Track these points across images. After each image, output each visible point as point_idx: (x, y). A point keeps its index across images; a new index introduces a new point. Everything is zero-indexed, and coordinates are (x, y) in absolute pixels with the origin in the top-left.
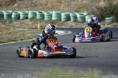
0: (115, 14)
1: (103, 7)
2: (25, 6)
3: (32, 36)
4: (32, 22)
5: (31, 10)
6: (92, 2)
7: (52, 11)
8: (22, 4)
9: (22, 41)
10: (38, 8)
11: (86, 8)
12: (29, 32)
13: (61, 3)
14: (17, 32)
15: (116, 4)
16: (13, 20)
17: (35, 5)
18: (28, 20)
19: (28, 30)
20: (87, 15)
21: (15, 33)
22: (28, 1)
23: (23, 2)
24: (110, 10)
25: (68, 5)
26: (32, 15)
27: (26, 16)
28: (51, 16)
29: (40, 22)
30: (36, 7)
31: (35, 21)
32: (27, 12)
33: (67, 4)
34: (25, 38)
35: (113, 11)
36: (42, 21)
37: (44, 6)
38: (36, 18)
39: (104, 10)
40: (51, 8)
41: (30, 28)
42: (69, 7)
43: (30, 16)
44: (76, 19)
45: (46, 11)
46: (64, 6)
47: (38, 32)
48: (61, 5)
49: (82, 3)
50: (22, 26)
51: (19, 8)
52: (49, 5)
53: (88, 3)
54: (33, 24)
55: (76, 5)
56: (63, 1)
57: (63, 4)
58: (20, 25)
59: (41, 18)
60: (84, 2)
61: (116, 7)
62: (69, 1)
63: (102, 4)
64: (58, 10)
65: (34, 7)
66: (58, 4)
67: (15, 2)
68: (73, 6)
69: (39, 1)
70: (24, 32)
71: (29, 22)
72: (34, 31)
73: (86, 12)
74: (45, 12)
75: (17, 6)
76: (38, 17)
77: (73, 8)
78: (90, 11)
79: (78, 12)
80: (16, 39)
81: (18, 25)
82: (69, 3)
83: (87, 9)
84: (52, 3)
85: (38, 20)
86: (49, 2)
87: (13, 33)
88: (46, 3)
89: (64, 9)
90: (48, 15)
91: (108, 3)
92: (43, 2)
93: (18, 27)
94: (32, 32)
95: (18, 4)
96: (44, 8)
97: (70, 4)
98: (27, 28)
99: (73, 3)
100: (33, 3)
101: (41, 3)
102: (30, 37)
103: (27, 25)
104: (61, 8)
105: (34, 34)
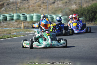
0: (85, 15)
1: (75, 10)
2: (11, 10)
3: (16, 34)
4: (17, 23)
5: (16, 13)
6: (66, 6)
7: (33, 14)
8: (9, 8)
9: (8, 39)
10: (21, 11)
11: (61, 10)
12: (15, 31)
13: (40, 6)
14: (4, 32)
15: (85, 7)
16: (1, 22)
17: (19, 8)
18: (14, 21)
19: (14, 30)
20: (61, 16)
21: (3, 32)
22: (13, 6)
23: (9, 6)
24: (81, 12)
25: (47, 8)
26: (16, 17)
27: (12, 18)
28: (32, 17)
29: (23, 23)
30: (20, 10)
31: (20, 22)
32: (13, 14)
33: (45, 7)
34: (11, 36)
35: (83, 13)
36: (25, 21)
37: (26, 9)
38: (20, 20)
39: (76, 12)
40: (32, 11)
41: (15, 27)
42: (47, 10)
43: (15, 18)
44: (53, 20)
45: (29, 14)
46: (43, 9)
47: (21, 30)
48: (41, 8)
49: (57, 6)
50: (9, 26)
51: (6, 11)
52: (31, 8)
53: (62, 6)
54: (17, 24)
55: (52, 8)
56: (42, 5)
57: (42, 7)
58: (7, 25)
59: (24, 19)
60: (59, 6)
61: (85, 9)
62: (47, 5)
63: (74, 7)
64: (38, 12)
65: (18, 10)
66: (38, 7)
67: (3, 7)
68: (50, 9)
69: (22, 5)
70: (10, 31)
71: (15, 22)
72: (18, 30)
73: (61, 14)
74: (27, 14)
75: (5, 9)
76: (22, 18)
77: (50, 10)
78: (64, 13)
79: (54, 14)
80: (3, 37)
81: (5, 26)
82: (47, 6)
83: (62, 12)
84: (33, 6)
85: (22, 21)
86: (30, 6)
87: (1, 32)
88: (28, 7)
89: (43, 12)
90: (30, 17)
91: (79, 6)
92: (26, 6)
93: (5, 27)
94: (16, 31)
95: (5, 8)
96: (27, 11)
97: (48, 8)
98: (13, 27)
99: (51, 7)
100: (18, 7)
101: (24, 7)
102: (15, 35)
103: (13, 25)
104: (41, 11)
105: (19, 33)
